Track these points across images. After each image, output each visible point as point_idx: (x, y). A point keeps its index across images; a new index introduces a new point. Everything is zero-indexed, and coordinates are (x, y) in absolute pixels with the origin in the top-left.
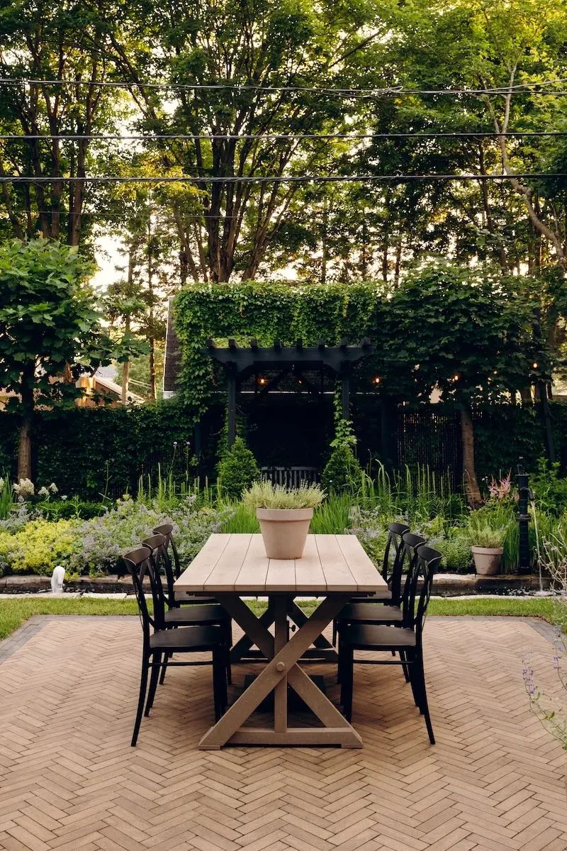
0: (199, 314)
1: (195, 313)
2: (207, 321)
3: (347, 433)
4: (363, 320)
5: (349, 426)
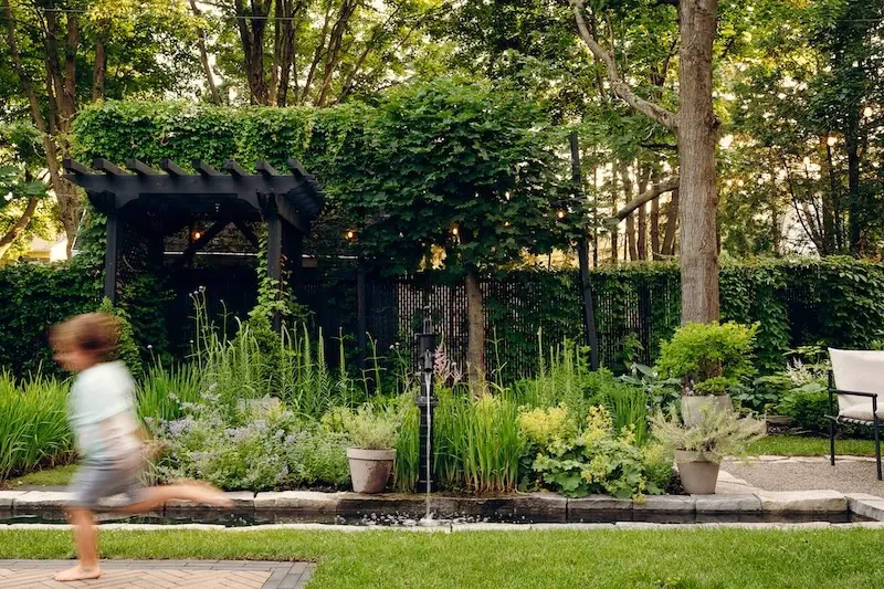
0: (102, 141)
1: (98, 139)
2: (116, 151)
3: (272, 297)
4: (332, 154)
5: (275, 287)
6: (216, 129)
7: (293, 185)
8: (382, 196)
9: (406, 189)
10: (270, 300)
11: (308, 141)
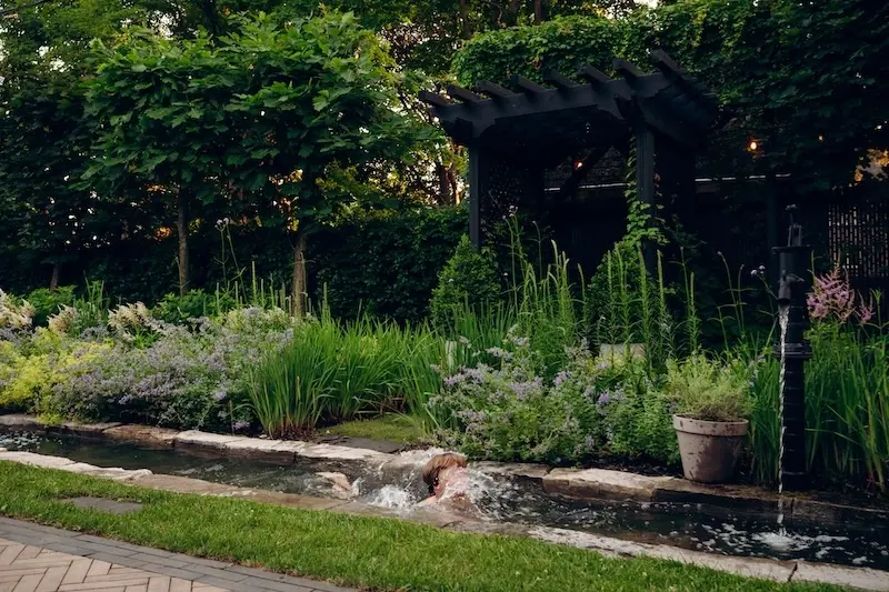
0: (479, 75)
1: (475, 73)
3: (642, 224)
4: (728, 49)
5: (646, 211)
6: (593, 42)
7: (663, 85)
8: (792, 91)
9: (823, 78)
10: (638, 230)
11: (698, 38)
